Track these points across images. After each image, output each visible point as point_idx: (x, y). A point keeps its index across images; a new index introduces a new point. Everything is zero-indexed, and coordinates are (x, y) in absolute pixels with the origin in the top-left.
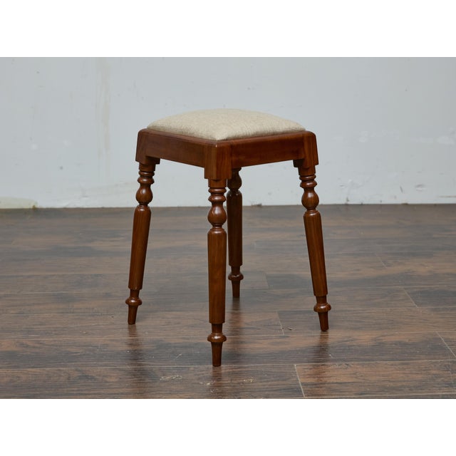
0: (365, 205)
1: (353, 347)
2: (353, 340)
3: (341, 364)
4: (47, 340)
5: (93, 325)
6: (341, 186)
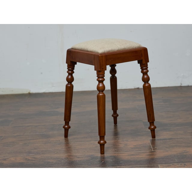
1: (187, 156)
2: (186, 152)
3: (181, 164)
4: (38, 156)
5: (60, 148)
6: (178, 77)
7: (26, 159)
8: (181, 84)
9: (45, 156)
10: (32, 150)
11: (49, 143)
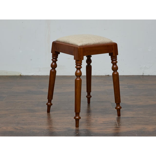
0: (150, 76)
1: (145, 132)
2: (145, 129)
4: (25, 127)
5: (43, 121)
6: (141, 68)
7: (15, 128)
9: (31, 126)
10: (21, 122)
11: (34, 116)
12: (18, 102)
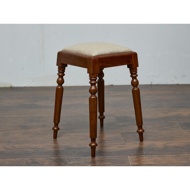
0: (159, 85)
1: (154, 149)
2: (154, 145)
3: (149, 156)
4: (17, 146)
5: (38, 139)
6: (149, 76)
7: (6, 148)
8: (152, 83)
9: (23, 145)
10: (12, 140)
11: (28, 134)
12: (9, 118)
